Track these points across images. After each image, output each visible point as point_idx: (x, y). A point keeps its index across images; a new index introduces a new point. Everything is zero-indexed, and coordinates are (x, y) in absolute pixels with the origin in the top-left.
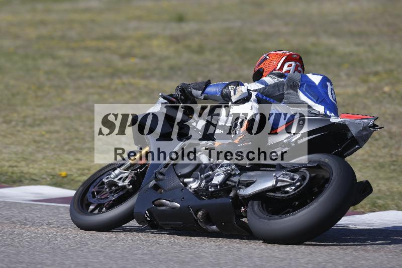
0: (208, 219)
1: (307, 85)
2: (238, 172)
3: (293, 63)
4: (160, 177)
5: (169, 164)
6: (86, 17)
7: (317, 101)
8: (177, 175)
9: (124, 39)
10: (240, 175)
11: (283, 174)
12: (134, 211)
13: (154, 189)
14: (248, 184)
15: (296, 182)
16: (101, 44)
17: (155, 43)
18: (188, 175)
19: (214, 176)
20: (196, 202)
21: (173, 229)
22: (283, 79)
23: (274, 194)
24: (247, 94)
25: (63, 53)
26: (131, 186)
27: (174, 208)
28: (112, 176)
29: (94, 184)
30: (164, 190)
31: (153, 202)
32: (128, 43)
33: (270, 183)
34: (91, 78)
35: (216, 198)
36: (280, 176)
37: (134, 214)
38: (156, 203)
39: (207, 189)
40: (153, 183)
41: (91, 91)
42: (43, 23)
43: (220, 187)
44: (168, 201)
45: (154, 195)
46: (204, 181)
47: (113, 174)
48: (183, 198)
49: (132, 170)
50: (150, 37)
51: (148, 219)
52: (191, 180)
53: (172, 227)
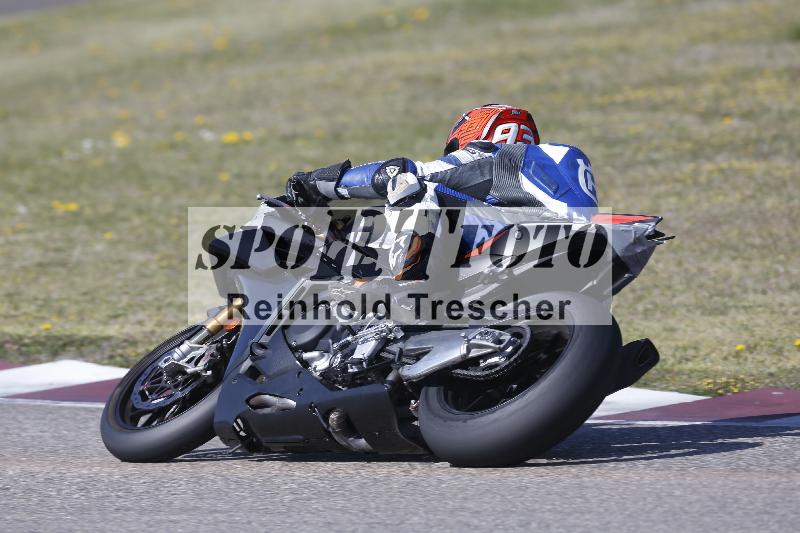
0: (349, 427)
1: (536, 164)
2: (401, 334)
3: (513, 126)
4: (259, 352)
5: (276, 326)
6: (608, 41)
7: (555, 192)
8: (290, 346)
9: (696, 81)
10: (404, 339)
11: (481, 334)
12: (216, 420)
13: (251, 377)
14: (418, 357)
15: (506, 347)
16: (656, 95)
17: (761, 84)
18: (310, 346)
19: (357, 343)
20: (325, 395)
21: (287, 450)
22: (490, 154)
23: (465, 372)
24: (418, 188)
25: (584, 117)
26: (209, 373)
27: (285, 410)
28: (176, 356)
29: (143, 378)
30: (267, 376)
31: (248, 401)
32: (708, 89)
33: (457, 352)
34: (654, 163)
35: (361, 385)
36: (474, 338)
37: (215, 426)
38: (252, 402)
39: (344, 369)
40: (248, 364)
41: (663, 188)
42: (525, 59)
43: (368, 365)
44: (276, 396)
45: (249, 388)
46: (339, 355)
47: (177, 353)
48: (301, 390)
49: (213, 343)
50: (747, 74)
51: (242, 434)
52: (315, 354)
53: (285, 447)
